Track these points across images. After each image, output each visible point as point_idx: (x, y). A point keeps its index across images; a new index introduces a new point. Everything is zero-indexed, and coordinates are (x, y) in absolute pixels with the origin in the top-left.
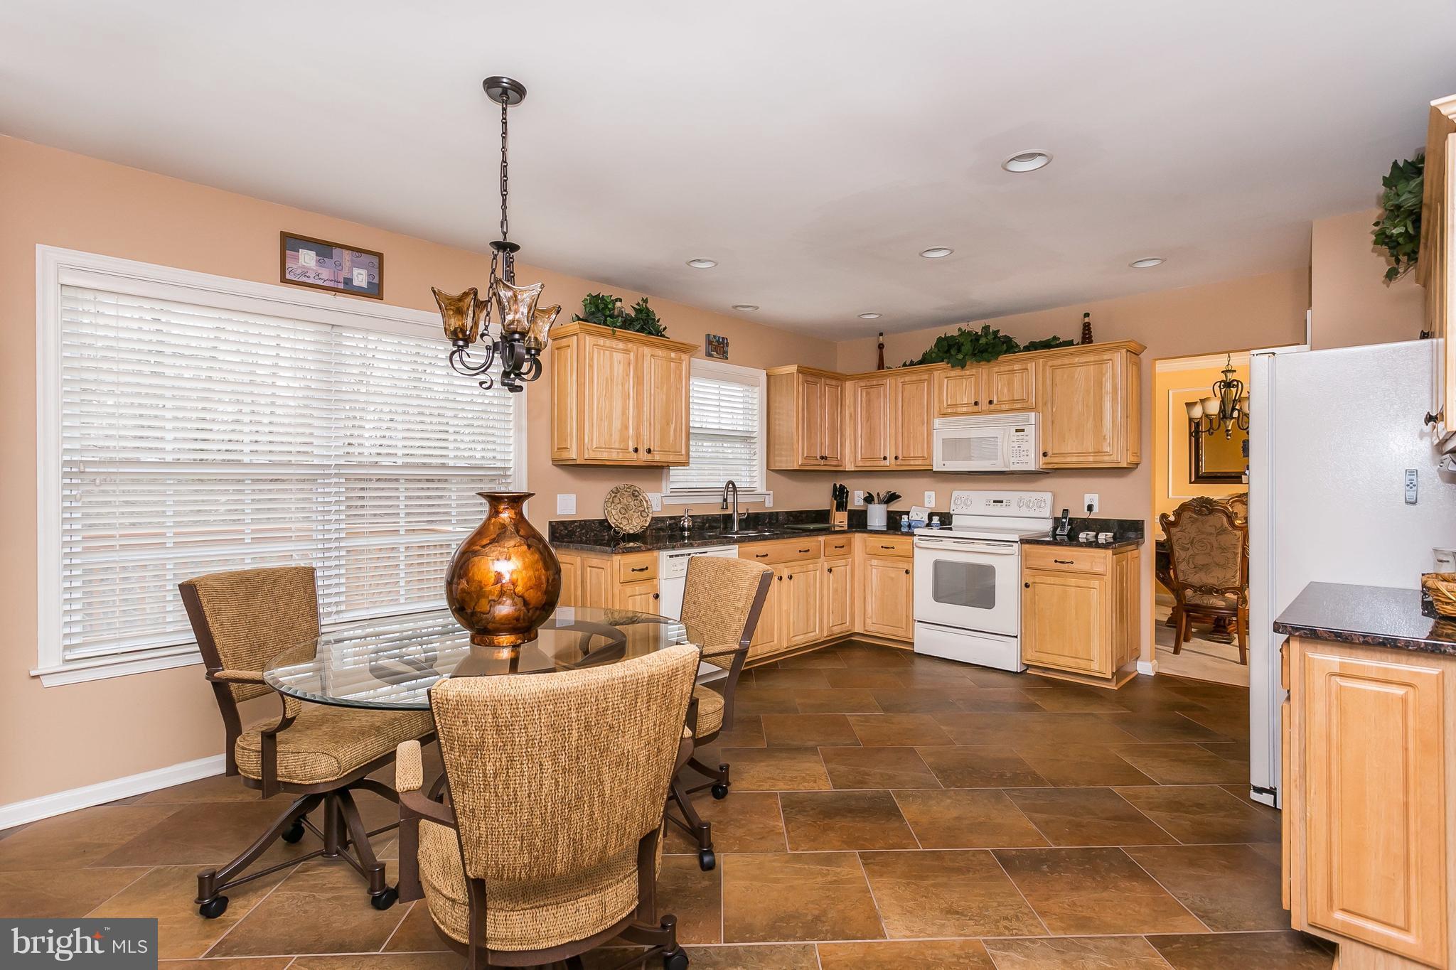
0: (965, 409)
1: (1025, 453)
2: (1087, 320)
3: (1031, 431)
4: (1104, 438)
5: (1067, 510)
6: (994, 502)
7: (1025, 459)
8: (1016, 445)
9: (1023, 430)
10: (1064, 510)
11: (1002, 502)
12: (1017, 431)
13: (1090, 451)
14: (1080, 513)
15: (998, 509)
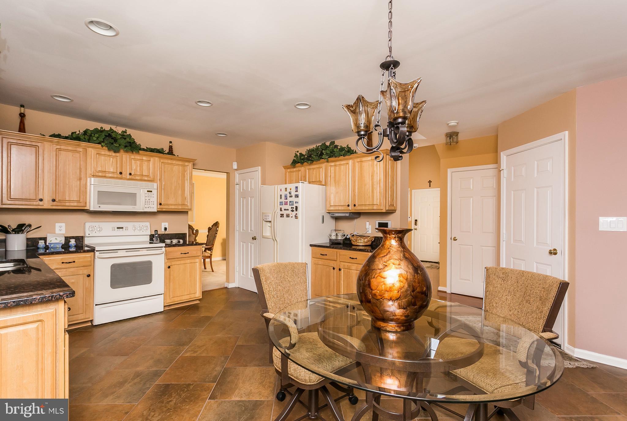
0: (110, 175)
1: (152, 203)
2: (171, 144)
3: (155, 192)
4: (185, 199)
5: (157, 231)
6: (117, 228)
7: (152, 206)
8: (147, 198)
9: (151, 192)
10: (155, 231)
11: (123, 228)
12: (148, 191)
13: (180, 204)
14: (162, 231)
15: (120, 232)
